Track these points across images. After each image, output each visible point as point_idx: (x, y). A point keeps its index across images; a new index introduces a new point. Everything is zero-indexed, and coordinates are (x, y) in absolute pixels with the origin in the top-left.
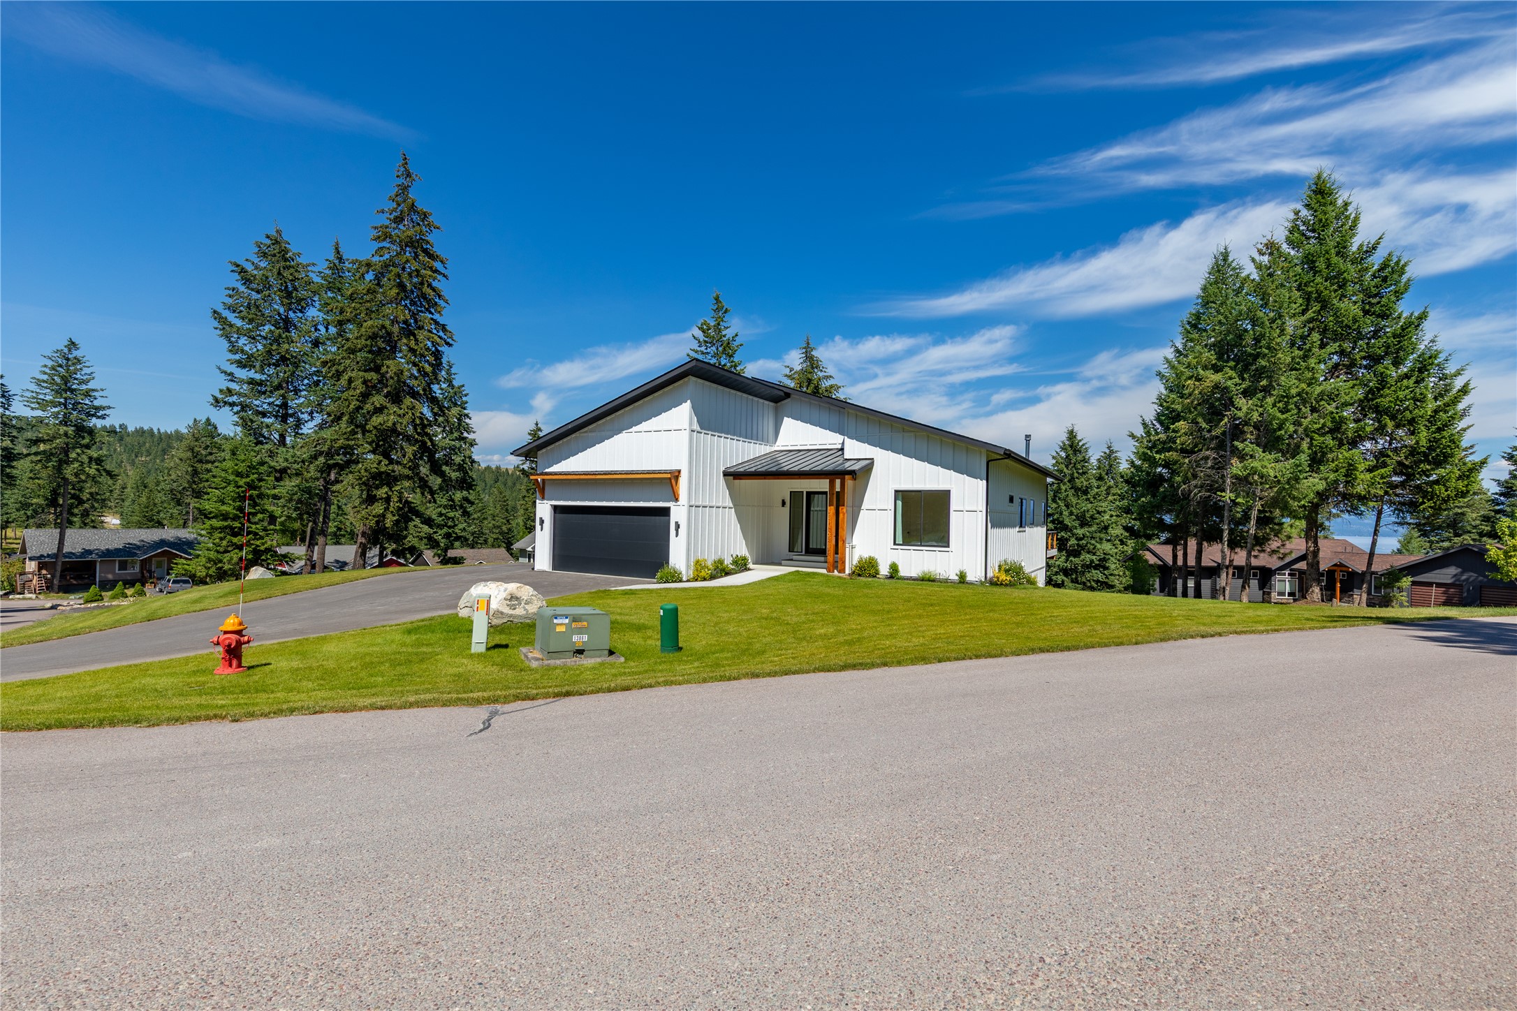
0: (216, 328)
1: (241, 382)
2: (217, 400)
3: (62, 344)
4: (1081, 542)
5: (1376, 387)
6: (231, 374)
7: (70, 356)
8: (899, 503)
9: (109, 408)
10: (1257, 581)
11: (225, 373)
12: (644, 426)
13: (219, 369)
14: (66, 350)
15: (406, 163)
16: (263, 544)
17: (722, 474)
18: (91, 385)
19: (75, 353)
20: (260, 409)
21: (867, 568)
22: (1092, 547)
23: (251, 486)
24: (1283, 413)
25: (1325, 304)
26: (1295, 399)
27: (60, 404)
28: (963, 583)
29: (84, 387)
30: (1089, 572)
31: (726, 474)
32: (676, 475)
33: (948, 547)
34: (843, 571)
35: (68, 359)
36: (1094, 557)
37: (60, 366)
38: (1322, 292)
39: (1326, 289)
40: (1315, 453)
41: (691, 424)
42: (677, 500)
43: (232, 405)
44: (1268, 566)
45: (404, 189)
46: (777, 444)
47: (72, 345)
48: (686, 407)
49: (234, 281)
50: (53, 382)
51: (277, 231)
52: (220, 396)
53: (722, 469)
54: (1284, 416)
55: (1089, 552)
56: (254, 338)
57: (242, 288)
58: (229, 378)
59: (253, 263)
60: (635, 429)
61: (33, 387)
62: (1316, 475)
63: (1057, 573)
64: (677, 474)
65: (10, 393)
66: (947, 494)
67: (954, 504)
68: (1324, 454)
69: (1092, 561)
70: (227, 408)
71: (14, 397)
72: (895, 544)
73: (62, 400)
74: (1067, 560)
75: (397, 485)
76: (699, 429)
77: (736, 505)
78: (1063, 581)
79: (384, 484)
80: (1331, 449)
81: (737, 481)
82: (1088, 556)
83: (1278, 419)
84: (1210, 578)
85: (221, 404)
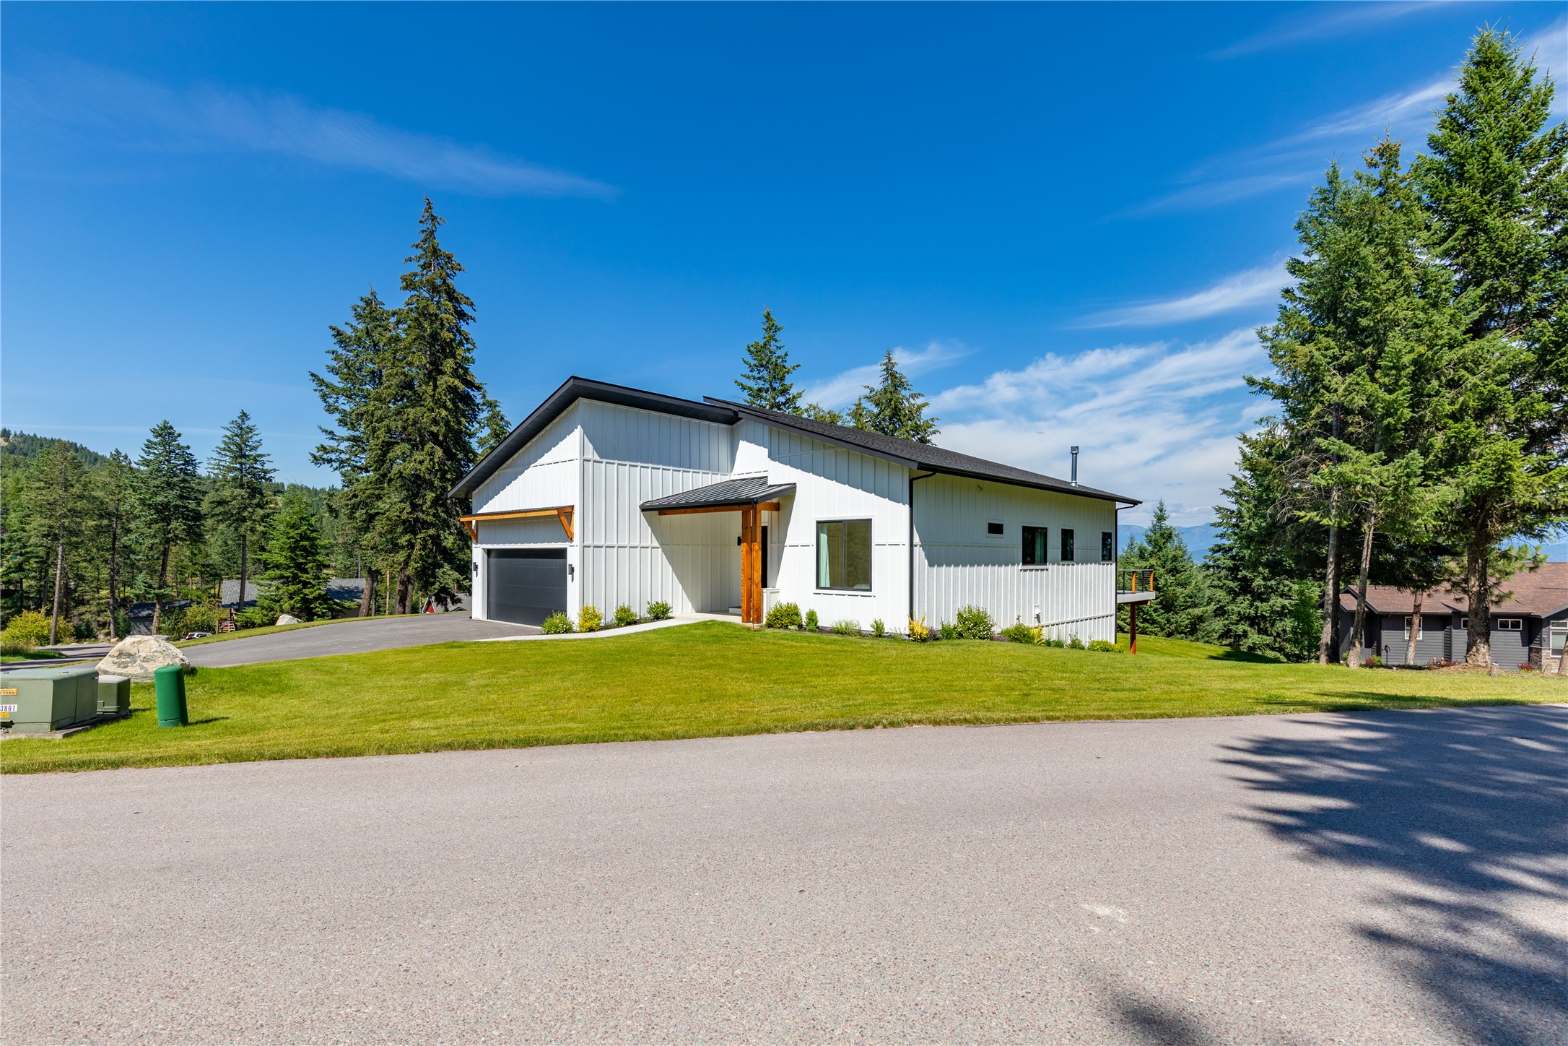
0: (316, 390)
1: (343, 439)
2: (315, 457)
3: (235, 416)
4: (1269, 583)
5: (1553, 342)
6: (331, 433)
7: (243, 426)
8: (824, 537)
9: (275, 470)
10: (1519, 634)
11: (326, 431)
12: (547, 458)
13: (320, 428)
14: (239, 421)
15: (430, 208)
16: (312, 593)
17: (639, 510)
18: (260, 451)
19: (248, 423)
20: (359, 464)
21: (786, 618)
22: (1286, 589)
23: (303, 537)
24: (1390, 392)
25: (1476, 227)
26: (1408, 370)
27: (236, 469)
28: (880, 636)
29: (253, 453)
30: (1281, 620)
31: (644, 509)
32: (567, 512)
33: (870, 590)
34: (758, 620)
35: (241, 429)
36: (1286, 602)
37: (237, 435)
38: (1468, 208)
39: (1474, 202)
40: (1454, 447)
41: (583, 451)
42: (571, 540)
43: (330, 461)
44: (1535, 613)
45: (431, 234)
46: (734, 472)
47: (244, 416)
48: (578, 433)
49: (332, 344)
50: (231, 450)
51: (372, 293)
52: (318, 454)
53: (639, 503)
54: (1393, 397)
55: (1282, 596)
56: (350, 398)
57: (340, 351)
58: (330, 436)
59: (352, 326)
60: (540, 461)
61: (216, 456)
62: (1451, 480)
63: (1237, 622)
64: (570, 510)
65: (197, 461)
66: (868, 522)
67: (877, 536)
68: (1467, 449)
69: (1283, 607)
70: (327, 466)
71: (200, 465)
72: (818, 587)
73: (238, 466)
74: (1251, 605)
75: (421, 533)
76: (597, 458)
77: (662, 544)
78: (1245, 632)
79: (408, 532)
80: (1474, 440)
81: (663, 517)
82: (1280, 600)
83: (1384, 401)
84: (1443, 629)
85: (321, 461)
